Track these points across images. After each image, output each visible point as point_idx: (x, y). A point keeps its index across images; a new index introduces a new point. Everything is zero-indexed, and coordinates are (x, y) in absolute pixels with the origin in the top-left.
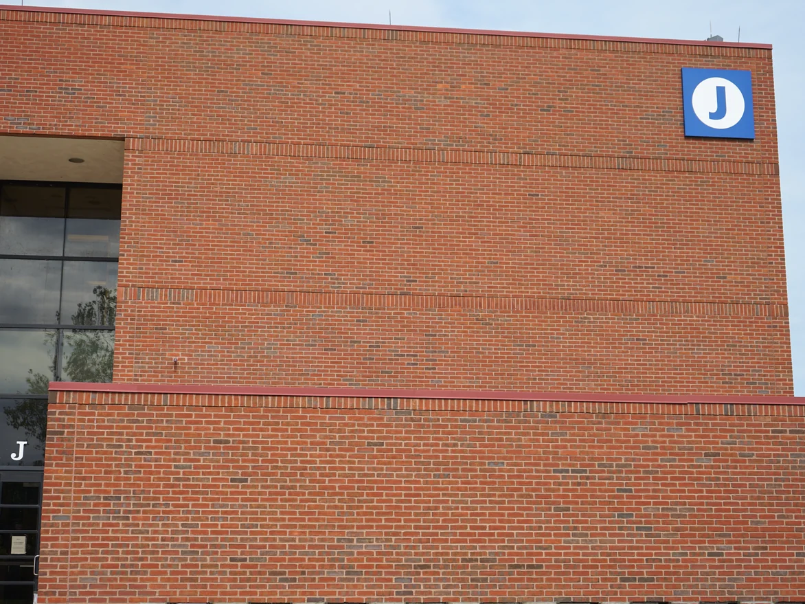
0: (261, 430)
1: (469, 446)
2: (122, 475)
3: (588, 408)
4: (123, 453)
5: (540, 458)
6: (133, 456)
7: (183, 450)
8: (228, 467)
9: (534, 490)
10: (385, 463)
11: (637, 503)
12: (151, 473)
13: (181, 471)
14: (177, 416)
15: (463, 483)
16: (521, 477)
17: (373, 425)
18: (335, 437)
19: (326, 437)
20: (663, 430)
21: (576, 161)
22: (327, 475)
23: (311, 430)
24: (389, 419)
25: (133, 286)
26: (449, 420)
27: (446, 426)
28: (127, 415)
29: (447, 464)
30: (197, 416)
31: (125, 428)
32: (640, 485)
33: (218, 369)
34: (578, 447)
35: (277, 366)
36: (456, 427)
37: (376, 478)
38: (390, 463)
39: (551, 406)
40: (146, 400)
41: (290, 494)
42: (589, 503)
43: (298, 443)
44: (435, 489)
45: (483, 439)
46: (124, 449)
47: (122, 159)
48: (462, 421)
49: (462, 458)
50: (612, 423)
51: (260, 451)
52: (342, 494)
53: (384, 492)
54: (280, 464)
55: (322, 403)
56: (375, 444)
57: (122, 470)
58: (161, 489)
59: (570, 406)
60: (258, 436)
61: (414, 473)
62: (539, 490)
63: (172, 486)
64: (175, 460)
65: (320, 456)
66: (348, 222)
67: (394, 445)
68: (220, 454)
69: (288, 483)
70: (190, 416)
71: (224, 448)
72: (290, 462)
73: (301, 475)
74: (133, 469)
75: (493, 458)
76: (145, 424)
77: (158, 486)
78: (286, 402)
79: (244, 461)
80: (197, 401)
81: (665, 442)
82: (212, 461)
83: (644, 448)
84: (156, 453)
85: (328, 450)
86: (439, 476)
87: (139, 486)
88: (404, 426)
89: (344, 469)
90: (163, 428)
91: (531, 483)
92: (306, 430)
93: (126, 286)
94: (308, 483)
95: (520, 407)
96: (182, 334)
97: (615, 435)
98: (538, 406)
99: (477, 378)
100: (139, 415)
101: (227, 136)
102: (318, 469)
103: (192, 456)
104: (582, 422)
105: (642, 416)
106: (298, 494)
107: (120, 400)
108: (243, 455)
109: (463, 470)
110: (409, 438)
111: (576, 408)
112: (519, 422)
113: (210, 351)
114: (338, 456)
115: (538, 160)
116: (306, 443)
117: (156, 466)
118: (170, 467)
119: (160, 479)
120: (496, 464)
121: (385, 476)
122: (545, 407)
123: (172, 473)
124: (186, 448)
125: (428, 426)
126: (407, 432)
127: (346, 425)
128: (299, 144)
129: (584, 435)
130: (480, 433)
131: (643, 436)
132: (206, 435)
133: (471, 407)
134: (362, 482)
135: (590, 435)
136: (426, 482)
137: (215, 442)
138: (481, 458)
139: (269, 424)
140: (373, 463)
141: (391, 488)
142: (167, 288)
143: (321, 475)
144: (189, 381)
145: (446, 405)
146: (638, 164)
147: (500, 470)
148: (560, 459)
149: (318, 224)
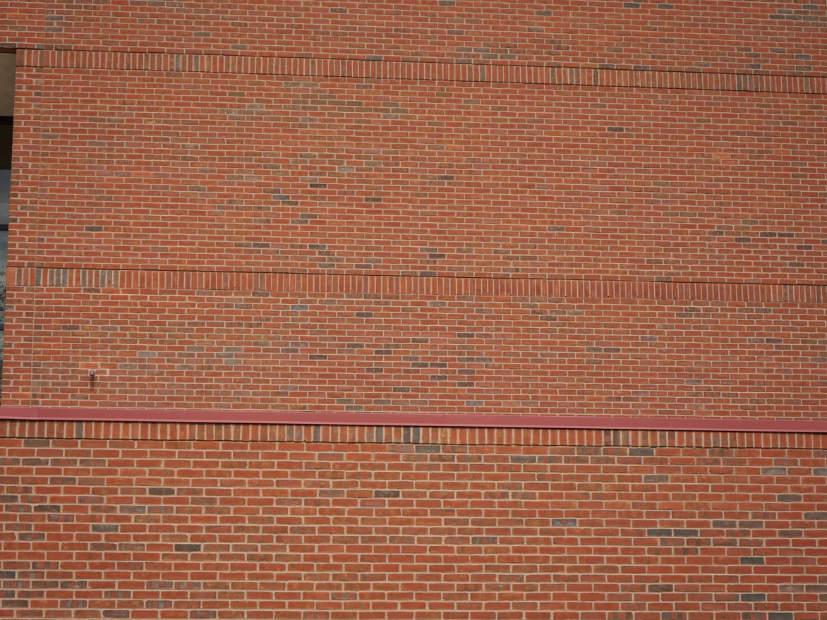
0: (220, 474)
1: (525, 496)
2: (17, 541)
3: (698, 440)
4: (17, 508)
5: (629, 514)
6: (33, 512)
7: (105, 504)
8: (171, 529)
9: (619, 560)
10: (401, 522)
11: (770, 579)
12: (59, 537)
13: (103, 534)
14: (97, 453)
15: (515, 550)
16: (601, 541)
17: (383, 467)
18: (327, 485)
19: (315, 484)
20: (809, 472)
21: (678, 80)
22: (316, 540)
23: (294, 474)
24: (408, 458)
25: (30, 265)
26: (495, 459)
27: (491, 468)
28: (23, 453)
29: (493, 522)
30: (125, 454)
31: (20, 471)
32: (774, 552)
33: (155, 386)
34: (684, 497)
35: (241, 381)
36: (505, 468)
37: (388, 543)
38: (409, 522)
39: (645, 438)
40: (51, 431)
41: (262, 567)
42: (700, 579)
43: (273, 493)
44: (475, 559)
45: (545, 487)
46: (19, 503)
47: (12, 80)
48: (514, 460)
49: (514, 514)
50: (733, 462)
51: (218, 505)
52: (338, 567)
53: (401, 564)
54: (247, 524)
55: (308, 435)
56: (387, 495)
57: (17, 533)
58: (74, 560)
59: (671, 437)
60: (215, 483)
61: (444, 537)
62: (627, 560)
63: (90, 556)
64: (93, 519)
65: (306, 512)
66: (344, 169)
67: (415, 495)
68: (159, 510)
69: (260, 552)
70: (116, 454)
71: (166, 501)
72: (262, 520)
73: (279, 539)
74: (33, 531)
75: (560, 514)
76: (49, 466)
77: (70, 556)
78: (255, 434)
79: (194, 519)
80: (126, 432)
81: (810, 490)
82: (147, 519)
83: (780, 498)
84: (66, 509)
85: (317, 503)
86: (482, 541)
87: (41, 556)
88: (429, 467)
89: (340, 530)
90: (77, 472)
91: (615, 551)
92: (286, 475)
93: (20, 266)
94: (288, 552)
95: (599, 439)
96: (102, 335)
97: (738, 480)
98: (626, 438)
99: (534, 398)
100: (40, 453)
101: (166, 45)
102: (304, 530)
103: (118, 513)
104: (690, 461)
105: (777, 451)
106: (274, 568)
107: (12, 431)
108: (194, 511)
109: (516, 531)
110: (437, 486)
111: (681, 440)
112: (598, 460)
113: (142, 360)
114: (332, 512)
115: (622, 78)
116: (285, 493)
117: (66, 528)
118: (86, 528)
119: (72, 546)
120: (564, 523)
121: (402, 540)
122: (635, 440)
123: (89, 538)
124: (109, 501)
125: (465, 468)
126: (433, 476)
127: (343, 466)
128: (271, 56)
129: (692, 480)
130: (540, 477)
131: (779, 480)
132: (138, 482)
133: (527, 439)
134: (368, 549)
135: (701, 480)
136: (462, 550)
137: (152, 492)
138: (542, 514)
139: (231, 465)
140: (383, 522)
141: (410, 559)
142: (79, 268)
143: (307, 540)
144: (113, 405)
145: (491, 437)
146: (768, 83)
147: (570, 532)
148: (657, 515)
149: (300, 174)
